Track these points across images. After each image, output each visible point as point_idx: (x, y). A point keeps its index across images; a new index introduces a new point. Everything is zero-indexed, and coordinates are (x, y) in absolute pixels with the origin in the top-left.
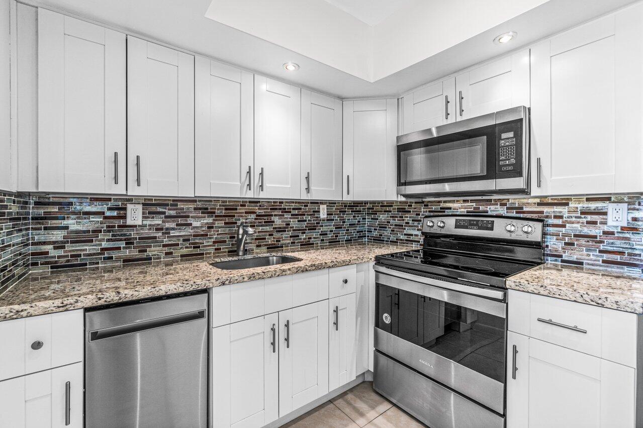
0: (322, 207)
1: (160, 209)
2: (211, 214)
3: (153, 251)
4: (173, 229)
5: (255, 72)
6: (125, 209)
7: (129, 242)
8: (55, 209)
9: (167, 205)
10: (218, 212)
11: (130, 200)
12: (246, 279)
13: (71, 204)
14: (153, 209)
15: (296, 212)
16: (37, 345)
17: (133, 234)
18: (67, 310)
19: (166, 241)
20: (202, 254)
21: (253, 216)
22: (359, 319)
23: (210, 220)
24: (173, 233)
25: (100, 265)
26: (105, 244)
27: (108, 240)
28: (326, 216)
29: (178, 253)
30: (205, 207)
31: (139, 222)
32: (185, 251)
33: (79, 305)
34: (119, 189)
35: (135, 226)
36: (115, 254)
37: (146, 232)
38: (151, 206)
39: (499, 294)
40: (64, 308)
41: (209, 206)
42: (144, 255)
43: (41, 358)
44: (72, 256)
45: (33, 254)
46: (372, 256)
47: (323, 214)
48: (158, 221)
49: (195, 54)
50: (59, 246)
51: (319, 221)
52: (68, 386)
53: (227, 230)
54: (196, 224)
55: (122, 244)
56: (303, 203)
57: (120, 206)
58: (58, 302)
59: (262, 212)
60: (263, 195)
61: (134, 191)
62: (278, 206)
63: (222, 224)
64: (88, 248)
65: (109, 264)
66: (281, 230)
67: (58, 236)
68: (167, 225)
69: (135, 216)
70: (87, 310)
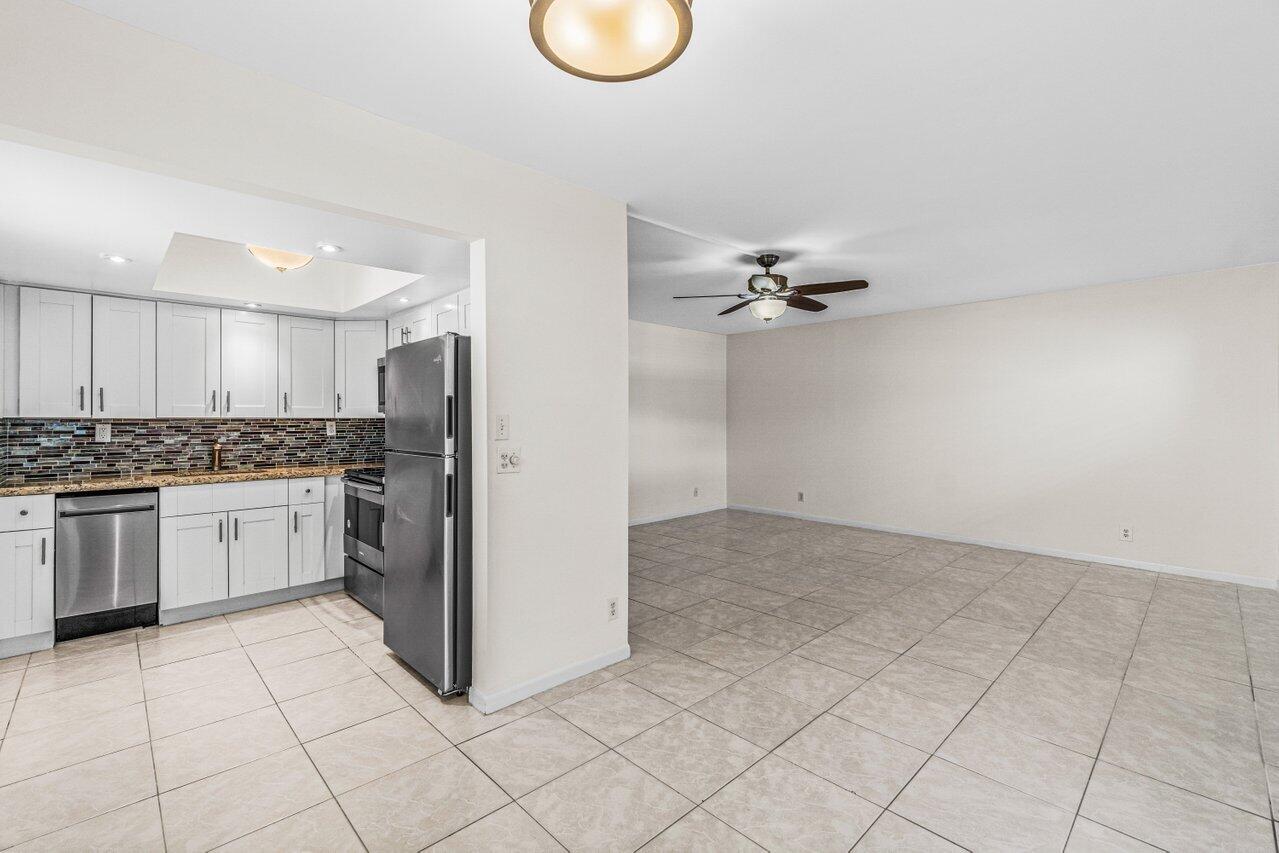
0: (328, 423)
1: (128, 428)
2: (186, 431)
3: (121, 465)
4: (144, 446)
5: (221, 308)
6: (94, 428)
7: (98, 458)
8: (28, 429)
9: (138, 424)
10: (193, 430)
11: (99, 421)
12: (192, 482)
13: (43, 425)
14: (123, 428)
15: (293, 429)
16: (24, 513)
17: (101, 450)
18: (43, 494)
19: (136, 456)
20: (176, 470)
21: (238, 434)
22: (331, 529)
23: (185, 438)
24: (142, 450)
25: (69, 477)
26: (74, 459)
27: (78, 455)
28: (334, 433)
29: (148, 468)
30: (178, 426)
31: (108, 439)
32: (157, 466)
33: (52, 491)
34: (86, 414)
35: (104, 443)
36: (83, 467)
37: (114, 449)
38: (119, 426)
39: (379, 489)
40: (42, 493)
41: (184, 425)
42: (113, 469)
43: (26, 522)
44: (44, 468)
45: (10, 465)
46: (343, 470)
47: (331, 431)
48: (127, 439)
49: (156, 301)
50: (32, 459)
51: (324, 437)
52: (44, 540)
53: (206, 448)
54: (167, 441)
55: (91, 459)
56: (302, 419)
57: (90, 427)
58: (38, 488)
59: (249, 430)
60: (230, 415)
61: (97, 415)
62: (270, 425)
63: (199, 441)
64: (59, 462)
65: (78, 476)
66: (270, 447)
67: (33, 451)
68: (137, 442)
69: (104, 435)
70: (58, 496)
